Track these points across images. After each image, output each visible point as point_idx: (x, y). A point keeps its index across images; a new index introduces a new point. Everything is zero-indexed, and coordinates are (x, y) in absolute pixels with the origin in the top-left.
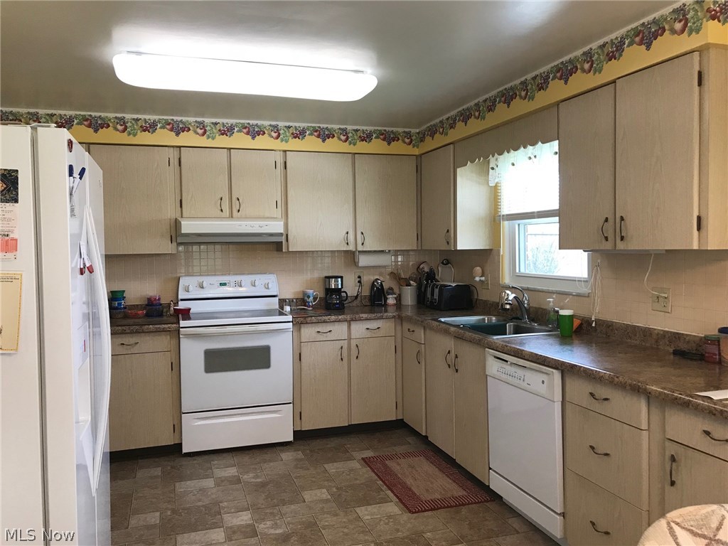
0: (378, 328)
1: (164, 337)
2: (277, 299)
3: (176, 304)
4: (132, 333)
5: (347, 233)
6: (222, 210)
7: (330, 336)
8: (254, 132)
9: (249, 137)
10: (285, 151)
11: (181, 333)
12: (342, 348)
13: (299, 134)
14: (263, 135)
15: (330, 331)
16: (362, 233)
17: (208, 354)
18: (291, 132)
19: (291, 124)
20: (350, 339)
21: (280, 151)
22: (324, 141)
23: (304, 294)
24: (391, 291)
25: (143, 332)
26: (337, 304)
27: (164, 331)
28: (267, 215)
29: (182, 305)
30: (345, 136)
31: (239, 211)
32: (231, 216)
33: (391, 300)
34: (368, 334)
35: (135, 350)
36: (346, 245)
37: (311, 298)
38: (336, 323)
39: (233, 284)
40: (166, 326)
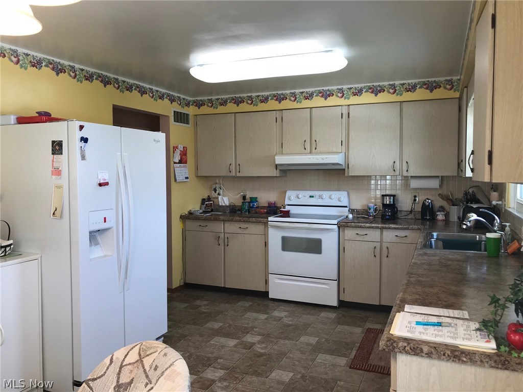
0: (406, 236)
1: (261, 226)
2: (347, 209)
3: (284, 208)
4: (244, 221)
5: (394, 162)
6: (305, 149)
7: (366, 238)
8: (326, 95)
9: (323, 99)
10: (349, 105)
11: (269, 224)
12: (375, 248)
13: (358, 93)
14: (332, 96)
15: (366, 234)
16: (407, 163)
17: (284, 239)
18: (352, 92)
19: (352, 86)
20: (381, 242)
21: (346, 105)
22: (376, 95)
23: (368, 206)
24: (442, 209)
25: (250, 222)
26: (389, 215)
27: (260, 222)
28: (334, 150)
29: (287, 208)
30: (394, 89)
31: (316, 148)
32: (311, 152)
33: (440, 216)
34: (397, 240)
35: (246, 232)
36: (393, 171)
37: (372, 210)
38: (371, 229)
39: (317, 197)
40: (262, 219)
